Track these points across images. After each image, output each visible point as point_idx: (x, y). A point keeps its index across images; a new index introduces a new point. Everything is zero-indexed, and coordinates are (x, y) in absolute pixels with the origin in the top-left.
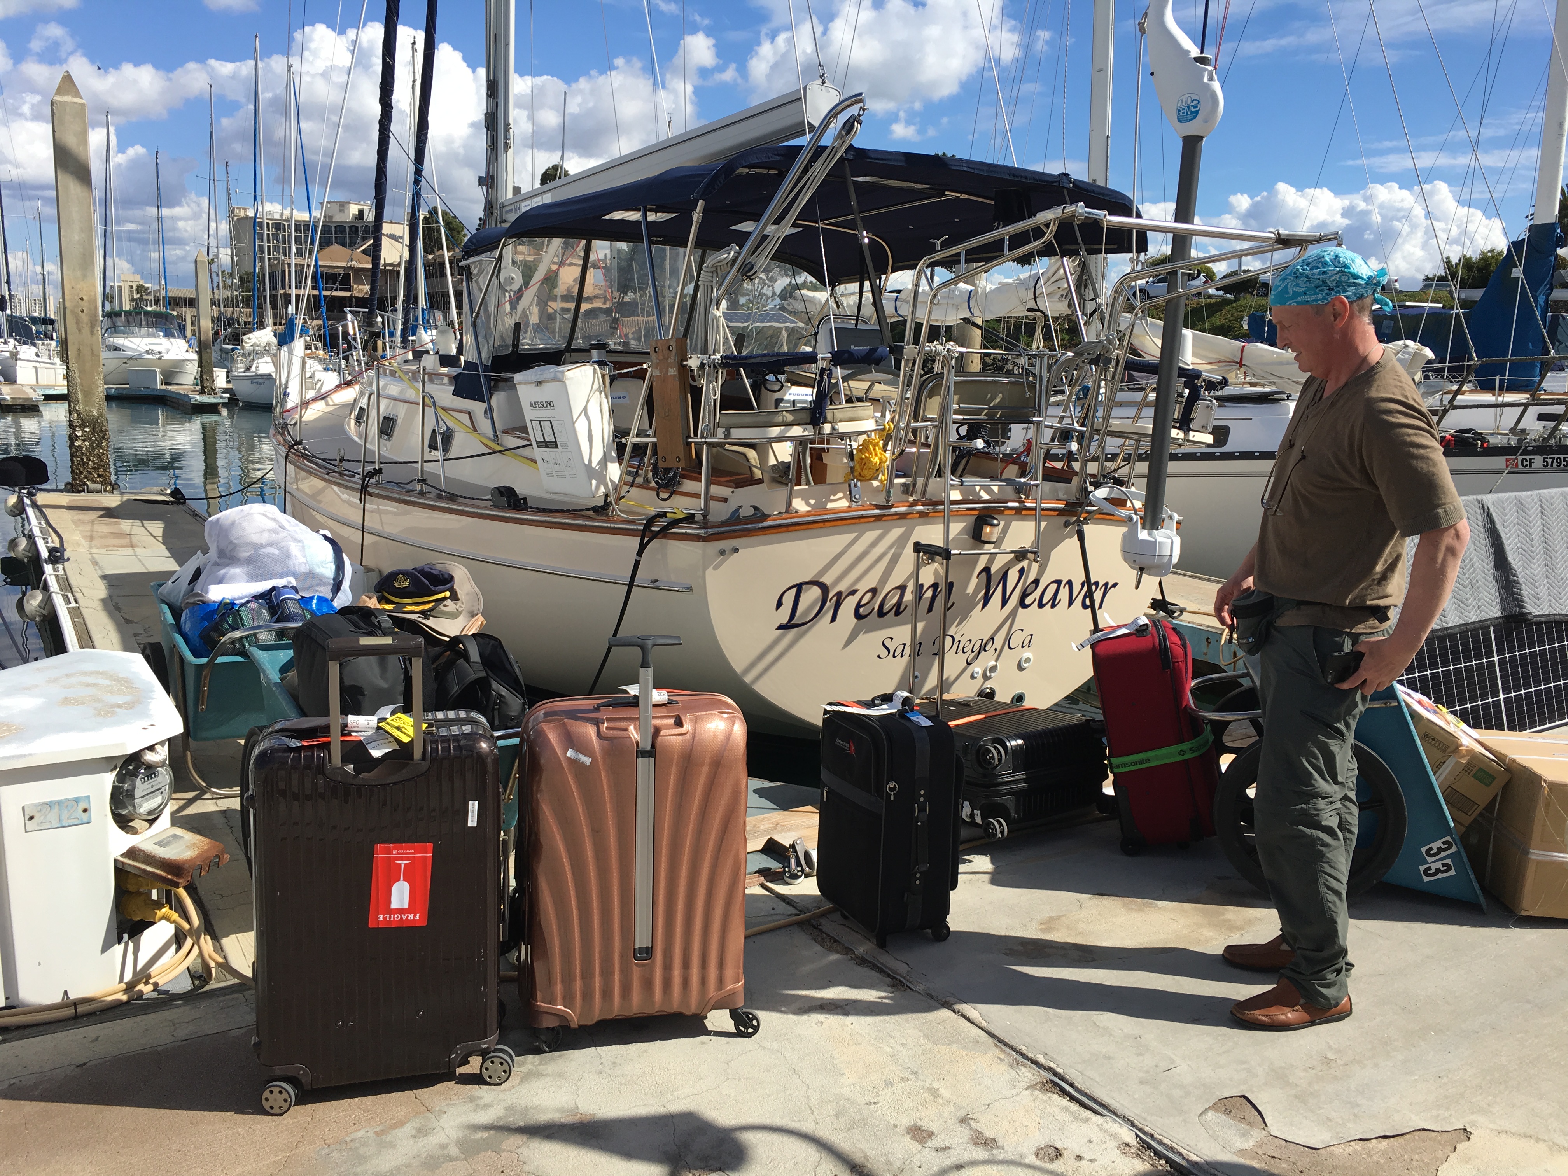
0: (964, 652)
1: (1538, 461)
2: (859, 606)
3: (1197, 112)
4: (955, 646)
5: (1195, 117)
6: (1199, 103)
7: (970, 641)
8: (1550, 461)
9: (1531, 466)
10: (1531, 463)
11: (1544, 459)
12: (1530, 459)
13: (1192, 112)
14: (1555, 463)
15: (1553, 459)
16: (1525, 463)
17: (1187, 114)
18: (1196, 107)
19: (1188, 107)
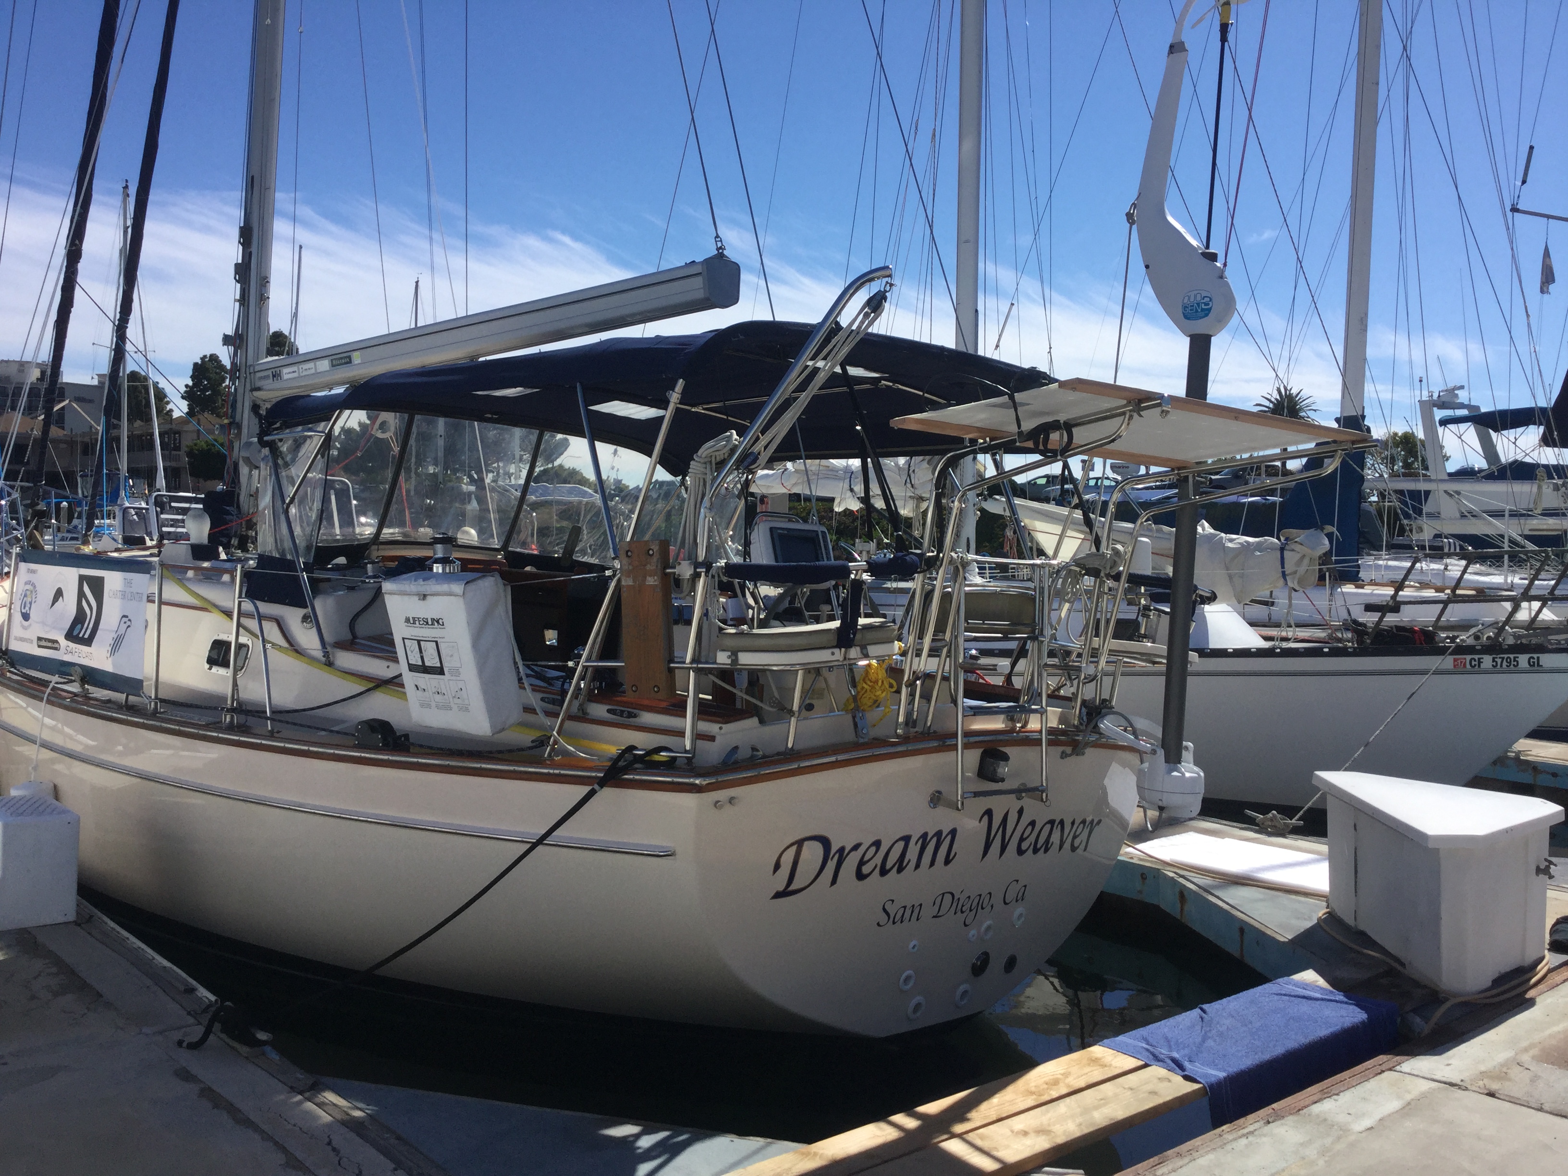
0: (962, 912)
1: (1487, 661)
2: (862, 863)
3: (1209, 310)
4: (955, 904)
5: (1207, 315)
6: (1211, 300)
7: (969, 897)
8: (1499, 661)
9: (1479, 666)
10: (1480, 662)
11: (1494, 659)
12: (1479, 659)
13: (1203, 310)
14: (1505, 663)
15: (1503, 658)
16: (1473, 663)
17: (1197, 311)
18: (1208, 304)
19: (1198, 304)
